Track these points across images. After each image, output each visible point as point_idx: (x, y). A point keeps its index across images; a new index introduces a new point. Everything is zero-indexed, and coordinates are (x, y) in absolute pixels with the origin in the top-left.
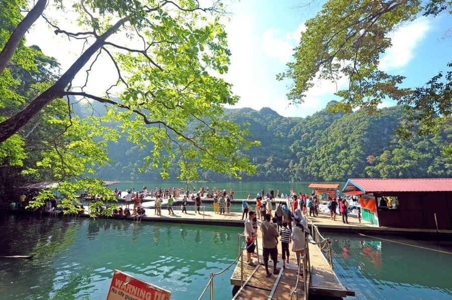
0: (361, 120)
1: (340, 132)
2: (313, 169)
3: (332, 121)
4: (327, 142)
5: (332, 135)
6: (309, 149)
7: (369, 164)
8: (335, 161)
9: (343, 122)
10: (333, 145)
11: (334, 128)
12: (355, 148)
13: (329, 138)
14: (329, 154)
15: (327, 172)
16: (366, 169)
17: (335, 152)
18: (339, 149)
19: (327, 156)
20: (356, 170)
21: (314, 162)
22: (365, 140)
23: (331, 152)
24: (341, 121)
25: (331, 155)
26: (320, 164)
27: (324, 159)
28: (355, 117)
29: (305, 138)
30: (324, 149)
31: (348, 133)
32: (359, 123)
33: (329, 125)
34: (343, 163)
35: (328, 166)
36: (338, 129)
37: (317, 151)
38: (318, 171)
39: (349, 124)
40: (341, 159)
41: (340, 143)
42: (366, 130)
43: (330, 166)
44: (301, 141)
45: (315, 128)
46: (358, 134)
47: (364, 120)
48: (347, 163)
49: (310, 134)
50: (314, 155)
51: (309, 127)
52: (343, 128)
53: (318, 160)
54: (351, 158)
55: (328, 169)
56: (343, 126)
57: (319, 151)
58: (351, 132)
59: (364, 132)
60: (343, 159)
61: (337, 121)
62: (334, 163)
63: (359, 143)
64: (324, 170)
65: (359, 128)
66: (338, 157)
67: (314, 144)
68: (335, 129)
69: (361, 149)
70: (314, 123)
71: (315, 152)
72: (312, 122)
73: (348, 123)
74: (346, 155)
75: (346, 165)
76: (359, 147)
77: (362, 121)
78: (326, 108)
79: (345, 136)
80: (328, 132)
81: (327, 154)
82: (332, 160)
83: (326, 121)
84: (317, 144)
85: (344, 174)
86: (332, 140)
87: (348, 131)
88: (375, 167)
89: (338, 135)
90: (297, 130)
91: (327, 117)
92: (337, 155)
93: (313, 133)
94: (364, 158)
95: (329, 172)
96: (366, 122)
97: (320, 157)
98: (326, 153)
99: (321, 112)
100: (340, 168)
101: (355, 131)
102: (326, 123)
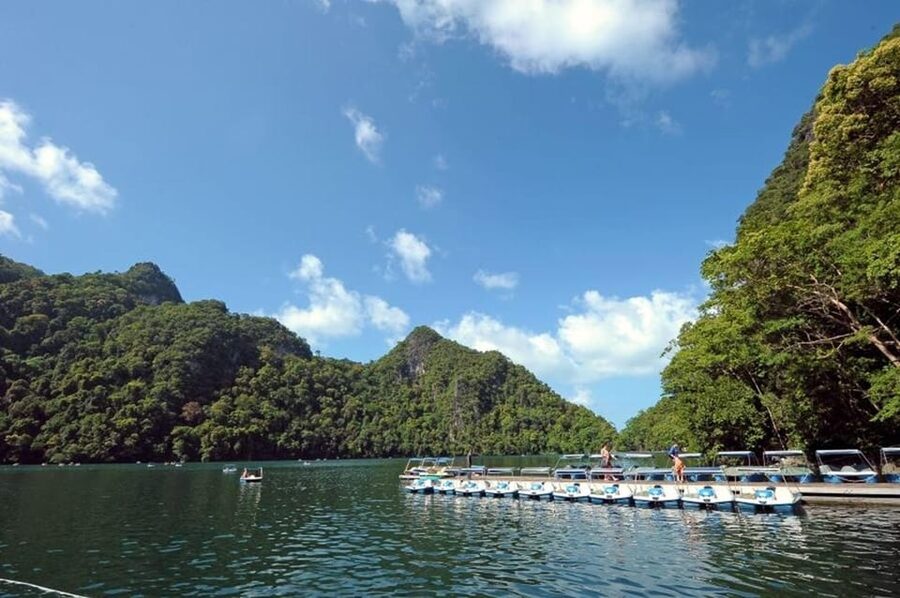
0: (198, 323)
1: (142, 337)
2: (19, 423)
3: (130, 305)
4: (101, 353)
5: (119, 339)
6: (29, 362)
7: (183, 422)
8: (101, 404)
9: (157, 317)
10: (114, 363)
11: (130, 321)
12: (166, 380)
13: (108, 345)
14: (89, 385)
15: (64, 436)
16: (174, 431)
17: (112, 381)
18: (123, 376)
19: (81, 391)
20: (148, 434)
21: (32, 400)
22: (194, 366)
23: (99, 381)
24: (153, 312)
25: (97, 389)
26: (48, 410)
27: (70, 398)
28: (189, 314)
29: (28, 329)
30: (80, 369)
31: (161, 343)
32: (191, 328)
33: (120, 313)
34: (124, 414)
35: (75, 415)
36: (141, 328)
37: (56, 370)
38: (33, 430)
39: (170, 324)
40: (120, 403)
41: (132, 360)
42: (200, 346)
43: (80, 419)
44: (10, 332)
45: (76, 309)
46: (183, 349)
47: (204, 325)
48: (134, 414)
49: (52, 322)
50: (42, 380)
51: (58, 302)
52: (153, 329)
53: (49, 397)
54: (147, 403)
55: (74, 425)
56: (155, 324)
57: (64, 372)
58: (168, 343)
59: (195, 350)
60: (126, 403)
61: (143, 310)
62: (95, 411)
63: (177, 371)
64: (56, 430)
65: (190, 338)
66: (113, 397)
67: (53, 350)
68: (133, 326)
69: (178, 386)
70: (77, 296)
71: (50, 372)
72: (75, 291)
73: (168, 321)
74: (138, 394)
75: (130, 420)
76: (174, 380)
77: (198, 326)
78: (128, 272)
79: (152, 349)
80: (109, 329)
81: (85, 383)
82: (94, 403)
83: (116, 301)
84: (63, 352)
85: (114, 444)
86: (114, 351)
87: (163, 339)
88: (195, 430)
89: (135, 343)
90: (9, 297)
91: (120, 292)
92: (111, 391)
93: (64, 322)
94: (177, 405)
95: (73, 436)
96: (207, 330)
97: (61, 389)
98: (82, 381)
99: (110, 275)
100: (109, 424)
101: (178, 343)
102: (115, 306)
